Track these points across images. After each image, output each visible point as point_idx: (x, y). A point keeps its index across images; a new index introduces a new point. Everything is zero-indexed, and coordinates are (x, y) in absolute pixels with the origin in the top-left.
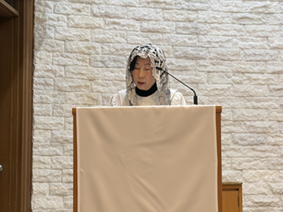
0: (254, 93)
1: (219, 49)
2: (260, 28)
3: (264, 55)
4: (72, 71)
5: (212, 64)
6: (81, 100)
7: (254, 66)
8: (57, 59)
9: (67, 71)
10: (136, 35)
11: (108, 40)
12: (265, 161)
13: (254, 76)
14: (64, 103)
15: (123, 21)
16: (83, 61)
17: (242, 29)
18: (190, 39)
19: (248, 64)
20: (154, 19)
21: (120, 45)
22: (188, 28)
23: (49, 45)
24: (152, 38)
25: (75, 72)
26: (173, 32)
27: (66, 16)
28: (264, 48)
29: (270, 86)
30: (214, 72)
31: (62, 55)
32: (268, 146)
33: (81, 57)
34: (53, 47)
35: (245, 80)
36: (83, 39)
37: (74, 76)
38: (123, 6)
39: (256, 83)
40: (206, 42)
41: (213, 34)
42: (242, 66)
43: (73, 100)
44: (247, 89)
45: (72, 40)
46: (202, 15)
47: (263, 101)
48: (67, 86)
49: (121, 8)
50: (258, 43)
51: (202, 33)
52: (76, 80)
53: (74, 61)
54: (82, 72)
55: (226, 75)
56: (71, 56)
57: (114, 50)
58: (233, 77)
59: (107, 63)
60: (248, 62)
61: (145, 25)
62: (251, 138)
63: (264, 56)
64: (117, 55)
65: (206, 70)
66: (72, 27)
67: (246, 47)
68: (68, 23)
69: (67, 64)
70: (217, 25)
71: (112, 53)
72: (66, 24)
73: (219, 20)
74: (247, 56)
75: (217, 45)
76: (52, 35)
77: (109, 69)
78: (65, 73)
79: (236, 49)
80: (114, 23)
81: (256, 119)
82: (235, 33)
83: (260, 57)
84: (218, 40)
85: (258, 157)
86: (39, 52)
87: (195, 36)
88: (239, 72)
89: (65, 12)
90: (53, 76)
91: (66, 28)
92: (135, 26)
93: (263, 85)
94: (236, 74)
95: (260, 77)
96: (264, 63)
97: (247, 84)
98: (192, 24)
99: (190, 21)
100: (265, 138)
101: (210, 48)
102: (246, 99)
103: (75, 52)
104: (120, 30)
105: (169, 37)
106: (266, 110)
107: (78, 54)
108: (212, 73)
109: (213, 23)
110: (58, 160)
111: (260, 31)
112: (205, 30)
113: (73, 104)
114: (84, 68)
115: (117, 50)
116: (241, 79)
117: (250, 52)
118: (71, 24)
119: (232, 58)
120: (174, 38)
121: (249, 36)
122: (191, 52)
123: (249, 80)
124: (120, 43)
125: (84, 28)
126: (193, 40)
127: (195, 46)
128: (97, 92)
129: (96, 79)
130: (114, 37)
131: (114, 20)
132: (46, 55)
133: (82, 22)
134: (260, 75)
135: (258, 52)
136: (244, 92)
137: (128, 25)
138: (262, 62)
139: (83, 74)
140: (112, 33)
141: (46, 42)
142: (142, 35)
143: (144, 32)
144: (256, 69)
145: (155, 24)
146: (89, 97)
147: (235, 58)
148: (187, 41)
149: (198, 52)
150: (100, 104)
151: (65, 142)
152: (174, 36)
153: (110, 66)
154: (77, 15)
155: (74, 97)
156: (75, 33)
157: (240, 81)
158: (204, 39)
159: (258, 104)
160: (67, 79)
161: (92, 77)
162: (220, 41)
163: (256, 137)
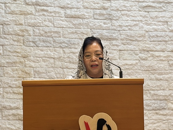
0: (157, 68)
1: (128, 31)
2: (161, 14)
3: (165, 36)
4: (9, 50)
5: (123, 44)
6: (16, 73)
7: (156, 46)
9: (5, 50)
10: (61, 20)
11: (39, 24)
12: (166, 123)
13: (157, 54)
14: (2, 77)
16: (18, 41)
17: (147, 15)
18: (105, 23)
19: (151, 43)
20: (76, 7)
21: (48, 28)
22: (103, 15)
24: (74, 23)
25: (12, 50)
26: (91, 18)
27: (4, 4)
28: (165, 31)
29: (169, 62)
30: (124, 50)
32: (168, 111)
35: (149, 57)
36: (18, 24)
37: (11, 54)
39: (158, 59)
40: (118, 26)
41: (123, 19)
42: (147, 45)
43: (10, 74)
44: (151, 64)
46: (114, 4)
47: (164, 74)
48: (5, 62)
50: (159, 27)
51: (114, 18)
52: (12, 57)
54: (17, 51)
55: (134, 53)
56: (8, 38)
58: (140, 55)
59: (37, 43)
60: (152, 42)
61: (68, 12)
62: (154, 104)
63: (165, 38)
64: (46, 37)
65: (118, 49)
66: (9, 13)
67: (150, 30)
69: (5, 44)
70: (127, 12)
71: (42, 35)
72: (4, 11)
73: (128, 8)
74: (151, 38)
75: (127, 29)
78: (3, 51)
79: (142, 32)
80: (43, 10)
81: (159, 89)
82: (141, 19)
83: (161, 38)
84: (127, 24)
85: (161, 119)
87: (109, 21)
88: (144, 50)
91: (4, 14)
92: (60, 13)
93: (164, 61)
94: (142, 52)
95: (162, 55)
96: (165, 43)
97: (151, 60)
98: (106, 11)
99: (105, 9)
100: (166, 104)
101: (121, 31)
102: (151, 72)
103: (12, 34)
104: (48, 16)
105: (88, 22)
106: (167, 82)
107: (14, 36)
108: (123, 51)
109: (123, 10)
111: (161, 17)
112: (117, 16)
113: (10, 77)
115: (46, 32)
116: (146, 56)
117: (154, 34)
119: (139, 39)
120: (92, 22)
121: (152, 21)
122: (106, 34)
123: (153, 57)
124: (48, 27)
125: (18, 14)
126: (107, 24)
127: (109, 29)
129: (29, 56)
130: (43, 22)
131: (43, 8)
133: (17, 9)
134: (161, 52)
135: (159, 34)
136: (149, 66)
137: (55, 12)
138: (163, 42)
139: (18, 52)
142: (66, 20)
143: (68, 17)
144: (158, 48)
145: (77, 11)
146: (23, 71)
147: (141, 39)
148: (103, 25)
149: (111, 34)
150: (32, 77)
151: (3, 109)
152: (92, 21)
153: (40, 45)
155: (11, 72)
156: (11, 19)
157: (146, 57)
158: (116, 23)
159: (160, 76)
161: (25, 55)
162: (129, 26)
163: (158, 103)
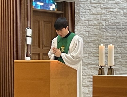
8: (85, 29)
15: (115, 10)
23: (82, 23)
31: (87, 27)
33: (96, 27)
34: (83, 24)
38: (115, 4)
45: (92, 20)
49: (114, 4)
53: (92, 29)
57: (111, 23)
68: (90, 13)
76: (83, 19)
77: (109, 32)
86: (77, 27)
89: (88, 8)
90: (83, 36)
110: (85, 72)
114: (97, 32)
118: (91, 13)
128: (103, 42)
132: (80, 27)
140: (110, 16)
141: (80, 22)
154: (94, 9)
160: (89, 37)
